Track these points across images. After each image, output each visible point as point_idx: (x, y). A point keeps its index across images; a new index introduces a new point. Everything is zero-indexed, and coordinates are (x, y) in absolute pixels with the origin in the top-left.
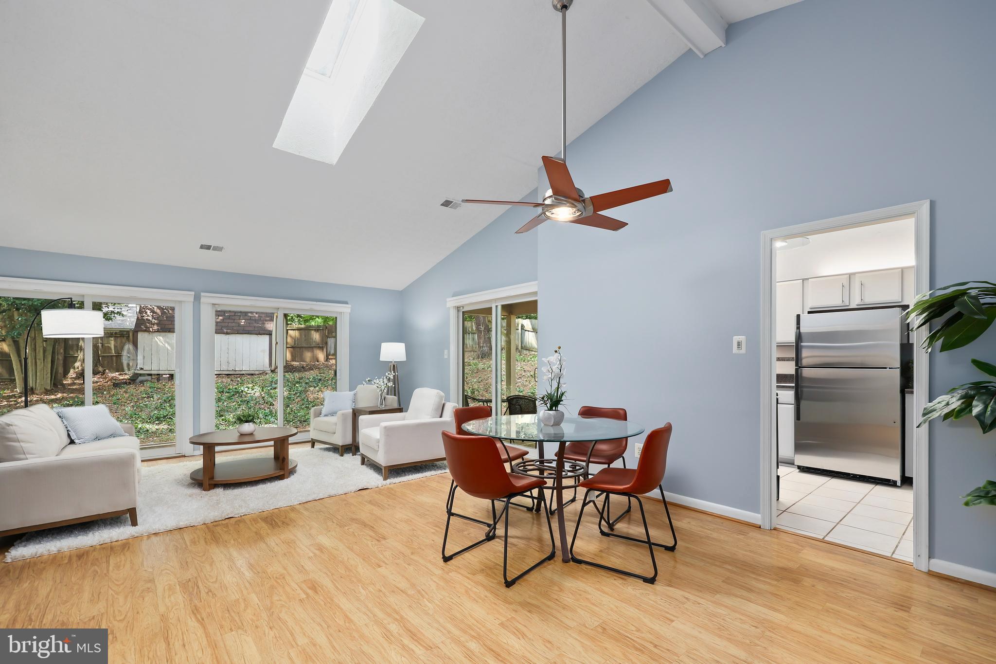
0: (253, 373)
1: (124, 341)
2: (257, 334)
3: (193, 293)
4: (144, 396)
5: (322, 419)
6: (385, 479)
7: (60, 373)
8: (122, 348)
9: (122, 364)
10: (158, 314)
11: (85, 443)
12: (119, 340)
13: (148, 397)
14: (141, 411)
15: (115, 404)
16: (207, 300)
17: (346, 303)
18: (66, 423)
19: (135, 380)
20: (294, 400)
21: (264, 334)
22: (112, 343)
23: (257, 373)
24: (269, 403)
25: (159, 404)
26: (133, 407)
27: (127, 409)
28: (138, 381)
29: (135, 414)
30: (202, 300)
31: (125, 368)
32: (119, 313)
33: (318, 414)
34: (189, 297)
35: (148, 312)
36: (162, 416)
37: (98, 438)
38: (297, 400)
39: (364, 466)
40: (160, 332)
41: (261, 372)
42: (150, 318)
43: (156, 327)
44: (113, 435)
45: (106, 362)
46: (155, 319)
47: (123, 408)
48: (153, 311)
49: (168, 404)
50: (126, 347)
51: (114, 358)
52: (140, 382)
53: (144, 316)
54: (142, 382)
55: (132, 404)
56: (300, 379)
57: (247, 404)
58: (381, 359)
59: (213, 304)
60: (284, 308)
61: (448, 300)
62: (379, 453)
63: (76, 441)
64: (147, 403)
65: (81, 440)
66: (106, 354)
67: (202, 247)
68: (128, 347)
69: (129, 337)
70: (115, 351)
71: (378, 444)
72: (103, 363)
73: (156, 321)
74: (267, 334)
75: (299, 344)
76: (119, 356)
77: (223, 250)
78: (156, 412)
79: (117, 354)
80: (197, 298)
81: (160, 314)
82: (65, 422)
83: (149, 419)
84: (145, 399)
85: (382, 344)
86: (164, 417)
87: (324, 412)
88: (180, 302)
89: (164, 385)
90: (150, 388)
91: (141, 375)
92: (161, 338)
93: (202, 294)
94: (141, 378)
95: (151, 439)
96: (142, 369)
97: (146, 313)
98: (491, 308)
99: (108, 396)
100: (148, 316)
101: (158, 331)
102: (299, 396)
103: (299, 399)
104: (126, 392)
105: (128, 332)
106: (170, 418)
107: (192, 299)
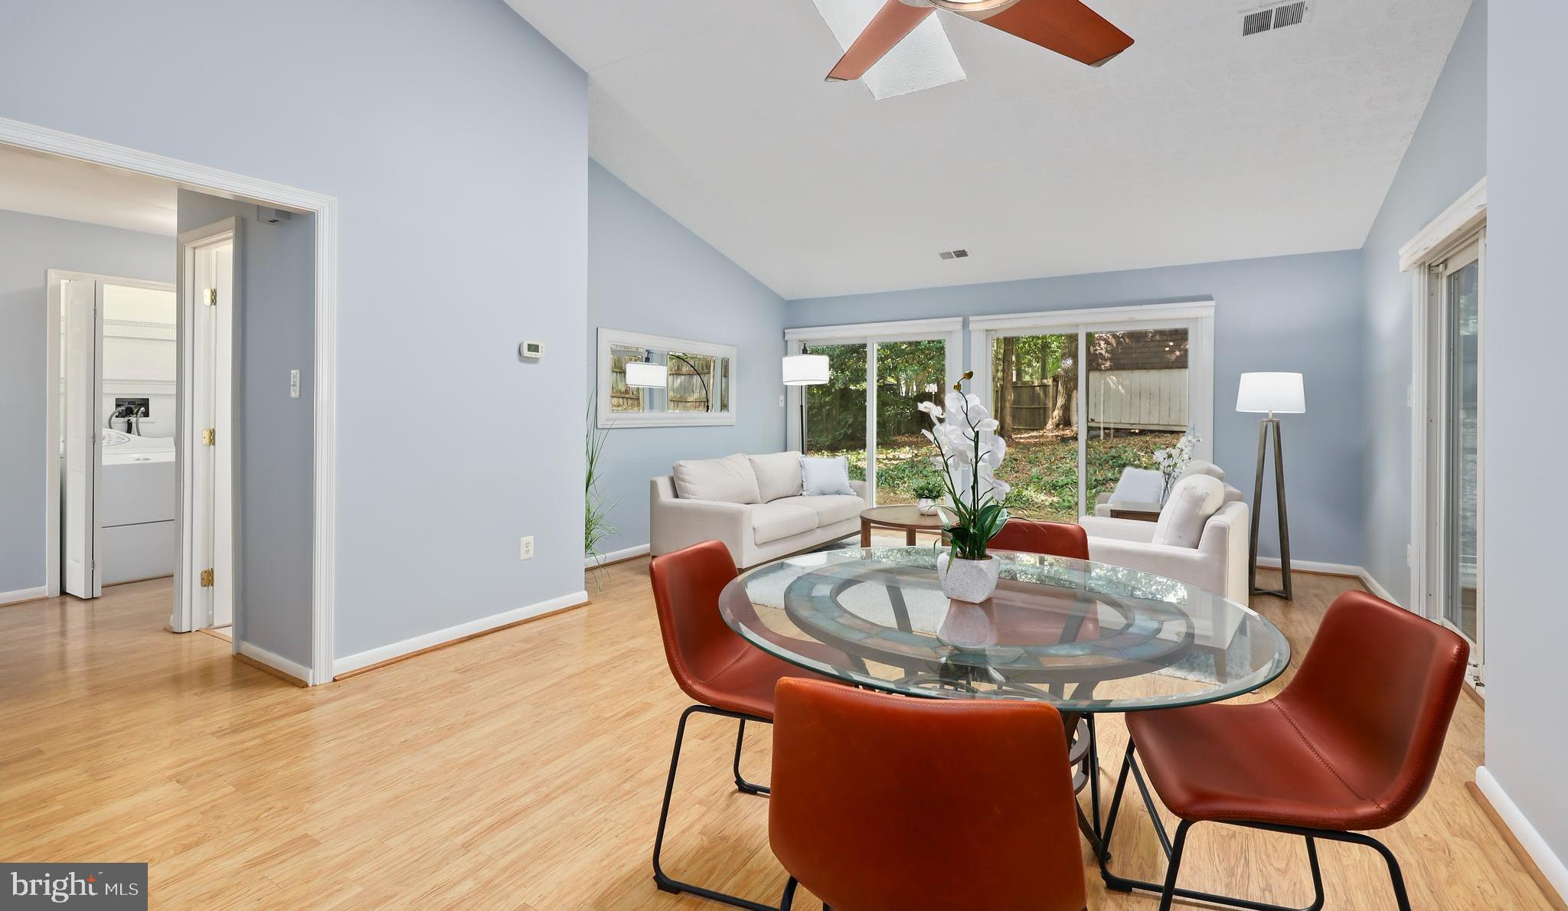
3: (960, 319)
10: (1113, 346)
16: (978, 325)
17: (1209, 298)
30: (972, 326)
34: (955, 324)
35: (1102, 343)
37: (822, 493)
40: (1113, 370)
42: (1103, 352)
43: (1108, 364)
46: (1109, 353)
48: (1107, 342)
53: (1096, 350)
59: (987, 331)
60: (1087, 324)
67: (946, 256)
73: (1109, 356)
77: (968, 253)
80: (965, 324)
81: (1115, 345)
85: (1243, 376)
88: (950, 333)
92: (1114, 378)
93: (971, 318)
96: (1093, 420)
97: (1100, 345)
100: (1102, 349)
101: (1111, 369)
107: (959, 327)
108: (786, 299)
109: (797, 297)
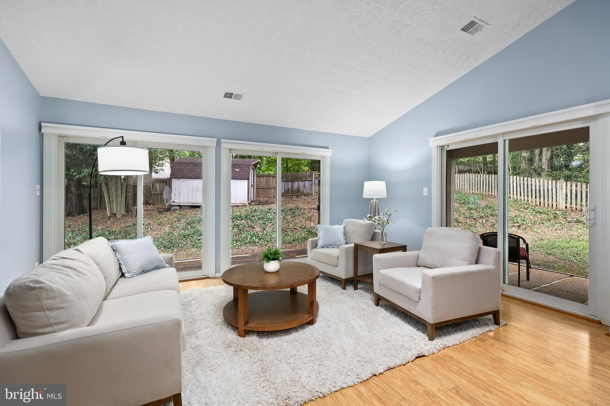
0: (238, 205)
1: (164, 185)
2: (240, 179)
3: (216, 139)
4: (176, 220)
5: (319, 250)
6: (431, 339)
7: (130, 204)
8: (163, 189)
9: (163, 199)
11: (133, 277)
12: (161, 184)
13: (178, 221)
14: (174, 231)
15: (159, 225)
16: (226, 145)
17: (328, 148)
18: (118, 257)
19: (170, 209)
20: (267, 225)
21: (245, 179)
22: (158, 185)
23: (240, 205)
24: (252, 227)
25: (185, 226)
26: (169, 227)
27: (166, 229)
28: (172, 209)
29: (171, 233)
30: (223, 145)
31: (165, 201)
32: (162, 170)
33: (315, 245)
34: (212, 143)
36: (187, 235)
37: (144, 271)
38: (269, 225)
39: (378, 307)
41: (243, 204)
44: (157, 268)
45: (155, 197)
47: (164, 228)
49: (190, 226)
50: (165, 188)
51: (159, 195)
52: (173, 210)
54: (174, 210)
55: (169, 225)
56: (270, 209)
57: (238, 227)
58: (364, 196)
59: (231, 149)
61: (431, 140)
62: (419, 305)
63: (126, 275)
64: (178, 225)
65: (130, 274)
66: (155, 192)
68: (167, 188)
69: (167, 182)
70: (159, 191)
71: (418, 295)
72: (154, 198)
74: (246, 179)
75: (262, 186)
76: (162, 194)
77: (242, 98)
78: (183, 232)
79: (160, 193)
80: (219, 144)
82: (117, 255)
83: (179, 237)
84: (177, 222)
85: (365, 183)
86: (188, 235)
87: (320, 243)
88: (206, 147)
89: (186, 213)
90: (179, 214)
91: (174, 206)
93: (223, 140)
94: (173, 208)
95: (181, 252)
96: (174, 202)
98: (496, 144)
99: (155, 220)
102: (270, 222)
103: (270, 224)
104: (165, 217)
105: (166, 180)
106: (192, 236)
107: (215, 145)
108: (41, 95)
109: (57, 96)
